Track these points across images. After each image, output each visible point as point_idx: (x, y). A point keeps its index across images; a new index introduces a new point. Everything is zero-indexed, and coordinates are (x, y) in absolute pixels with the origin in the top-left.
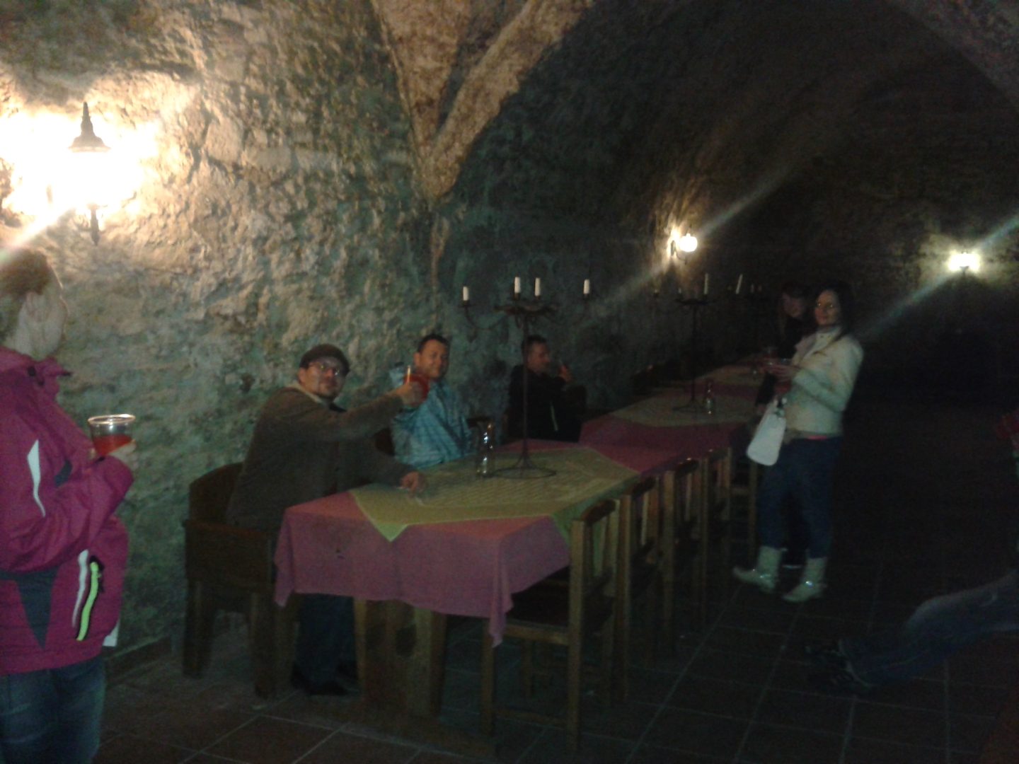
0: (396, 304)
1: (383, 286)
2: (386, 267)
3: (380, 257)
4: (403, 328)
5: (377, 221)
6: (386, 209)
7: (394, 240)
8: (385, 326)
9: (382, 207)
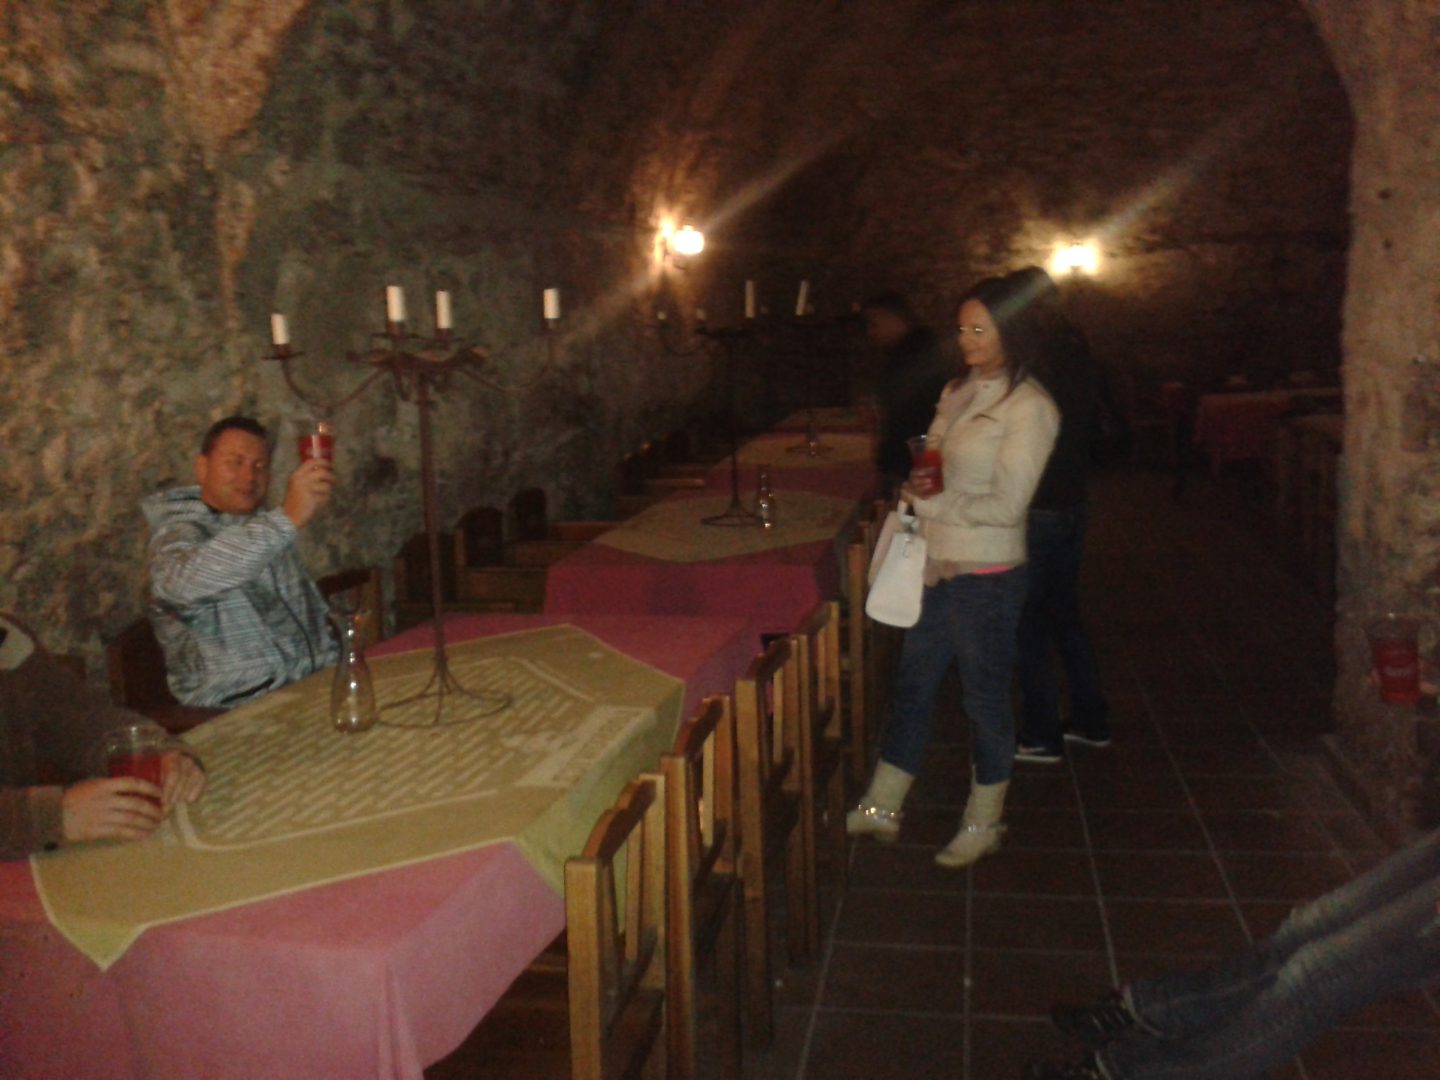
0: (149, 361)
1: (113, 325)
2: (119, 284)
3: (102, 263)
4: (167, 409)
5: (88, 187)
6: (110, 164)
7: (132, 230)
8: (126, 406)
9: (99, 161)
